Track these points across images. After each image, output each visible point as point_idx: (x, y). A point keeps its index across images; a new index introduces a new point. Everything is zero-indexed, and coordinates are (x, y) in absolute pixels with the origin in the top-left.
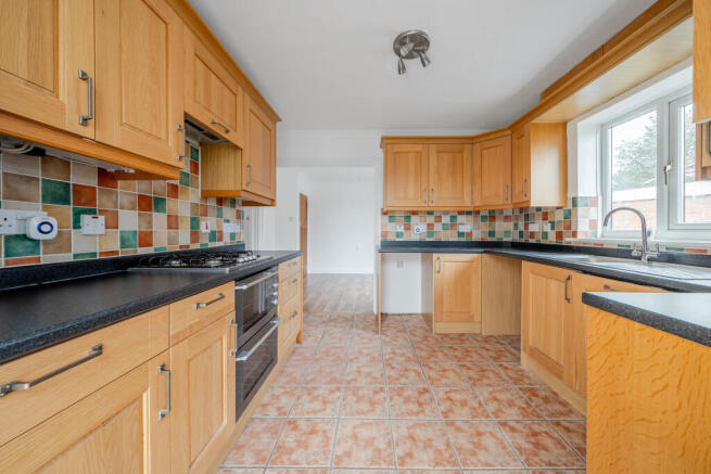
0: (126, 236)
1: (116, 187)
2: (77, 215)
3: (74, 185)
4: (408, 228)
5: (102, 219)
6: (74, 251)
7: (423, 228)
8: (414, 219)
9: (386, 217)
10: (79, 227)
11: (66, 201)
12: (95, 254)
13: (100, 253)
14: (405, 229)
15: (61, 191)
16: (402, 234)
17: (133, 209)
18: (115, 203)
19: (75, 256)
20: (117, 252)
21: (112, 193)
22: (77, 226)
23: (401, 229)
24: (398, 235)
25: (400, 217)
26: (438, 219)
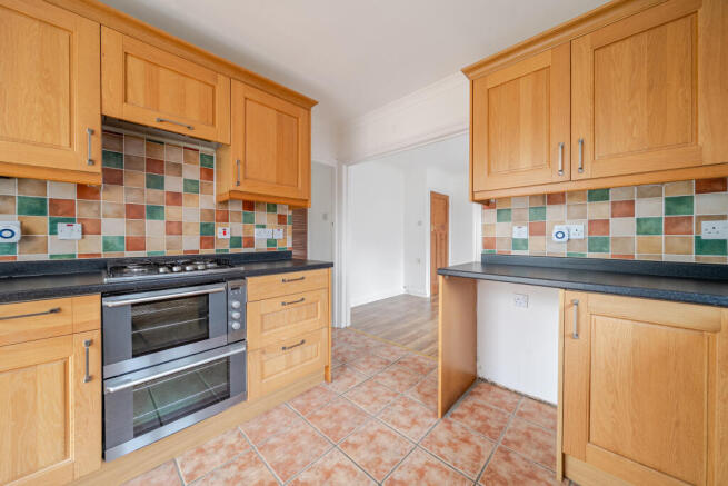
0: (110, 241)
1: (99, 198)
2: (53, 224)
3: (51, 200)
4: (538, 230)
5: (77, 227)
6: (50, 252)
7: (578, 230)
8: (553, 212)
9: (493, 213)
10: (56, 233)
11: (42, 212)
12: (74, 255)
13: (80, 255)
14: (532, 233)
15: (38, 205)
16: (525, 242)
17: (120, 216)
18: (98, 212)
19: (52, 256)
20: (100, 255)
21: (93, 203)
22: (53, 231)
23: (521, 232)
24: (516, 244)
25: (522, 210)
26: (626, 209)
